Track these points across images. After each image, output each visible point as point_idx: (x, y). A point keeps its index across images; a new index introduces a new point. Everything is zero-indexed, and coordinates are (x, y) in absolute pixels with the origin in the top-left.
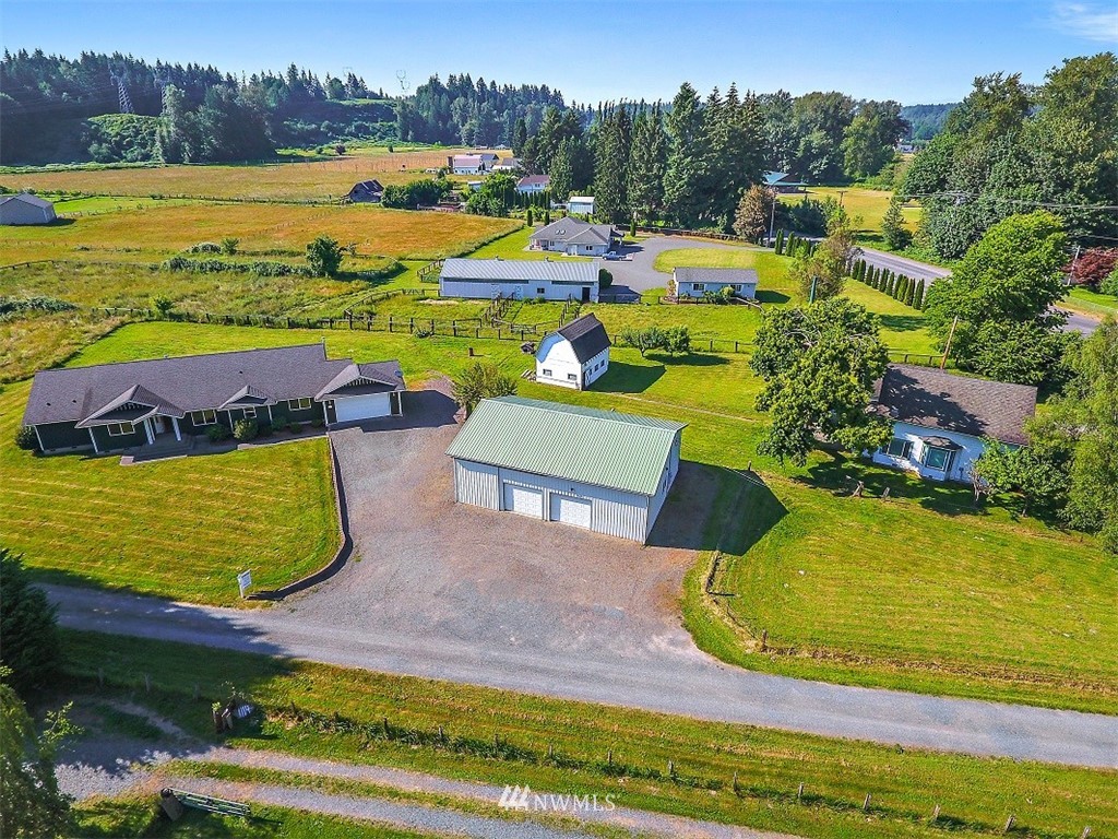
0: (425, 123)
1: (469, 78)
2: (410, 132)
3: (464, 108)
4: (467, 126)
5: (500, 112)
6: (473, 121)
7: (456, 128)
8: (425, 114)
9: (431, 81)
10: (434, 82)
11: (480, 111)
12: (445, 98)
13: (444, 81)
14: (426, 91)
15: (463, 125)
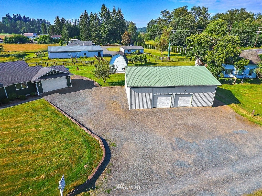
0: (7, 27)
1: (20, 15)
2: (3, 30)
3: (20, 24)
4: (23, 29)
5: (33, 25)
6: (24, 27)
7: (19, 29)
8: (7, 25)
9: (7, 16)
10: (8, 16)
11: (26, 25)
12: (13, 21)
13: (12, 16)
14: (6, 19)
15: (21, 28)
